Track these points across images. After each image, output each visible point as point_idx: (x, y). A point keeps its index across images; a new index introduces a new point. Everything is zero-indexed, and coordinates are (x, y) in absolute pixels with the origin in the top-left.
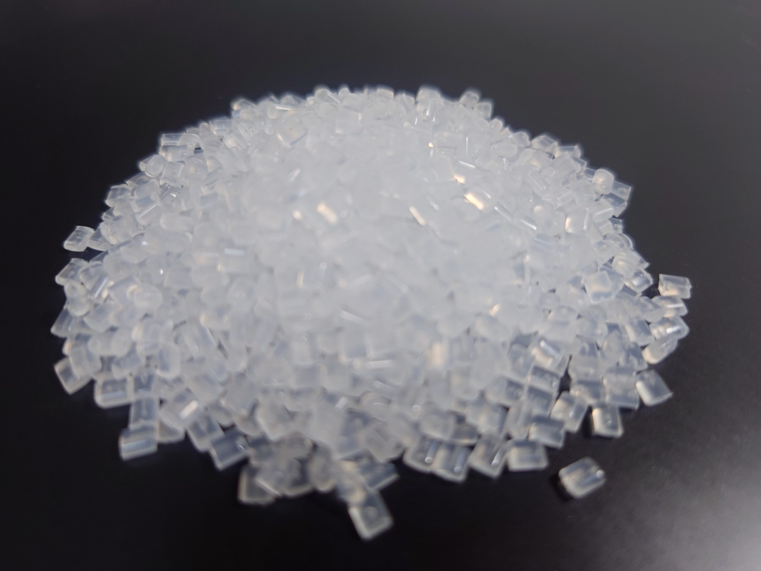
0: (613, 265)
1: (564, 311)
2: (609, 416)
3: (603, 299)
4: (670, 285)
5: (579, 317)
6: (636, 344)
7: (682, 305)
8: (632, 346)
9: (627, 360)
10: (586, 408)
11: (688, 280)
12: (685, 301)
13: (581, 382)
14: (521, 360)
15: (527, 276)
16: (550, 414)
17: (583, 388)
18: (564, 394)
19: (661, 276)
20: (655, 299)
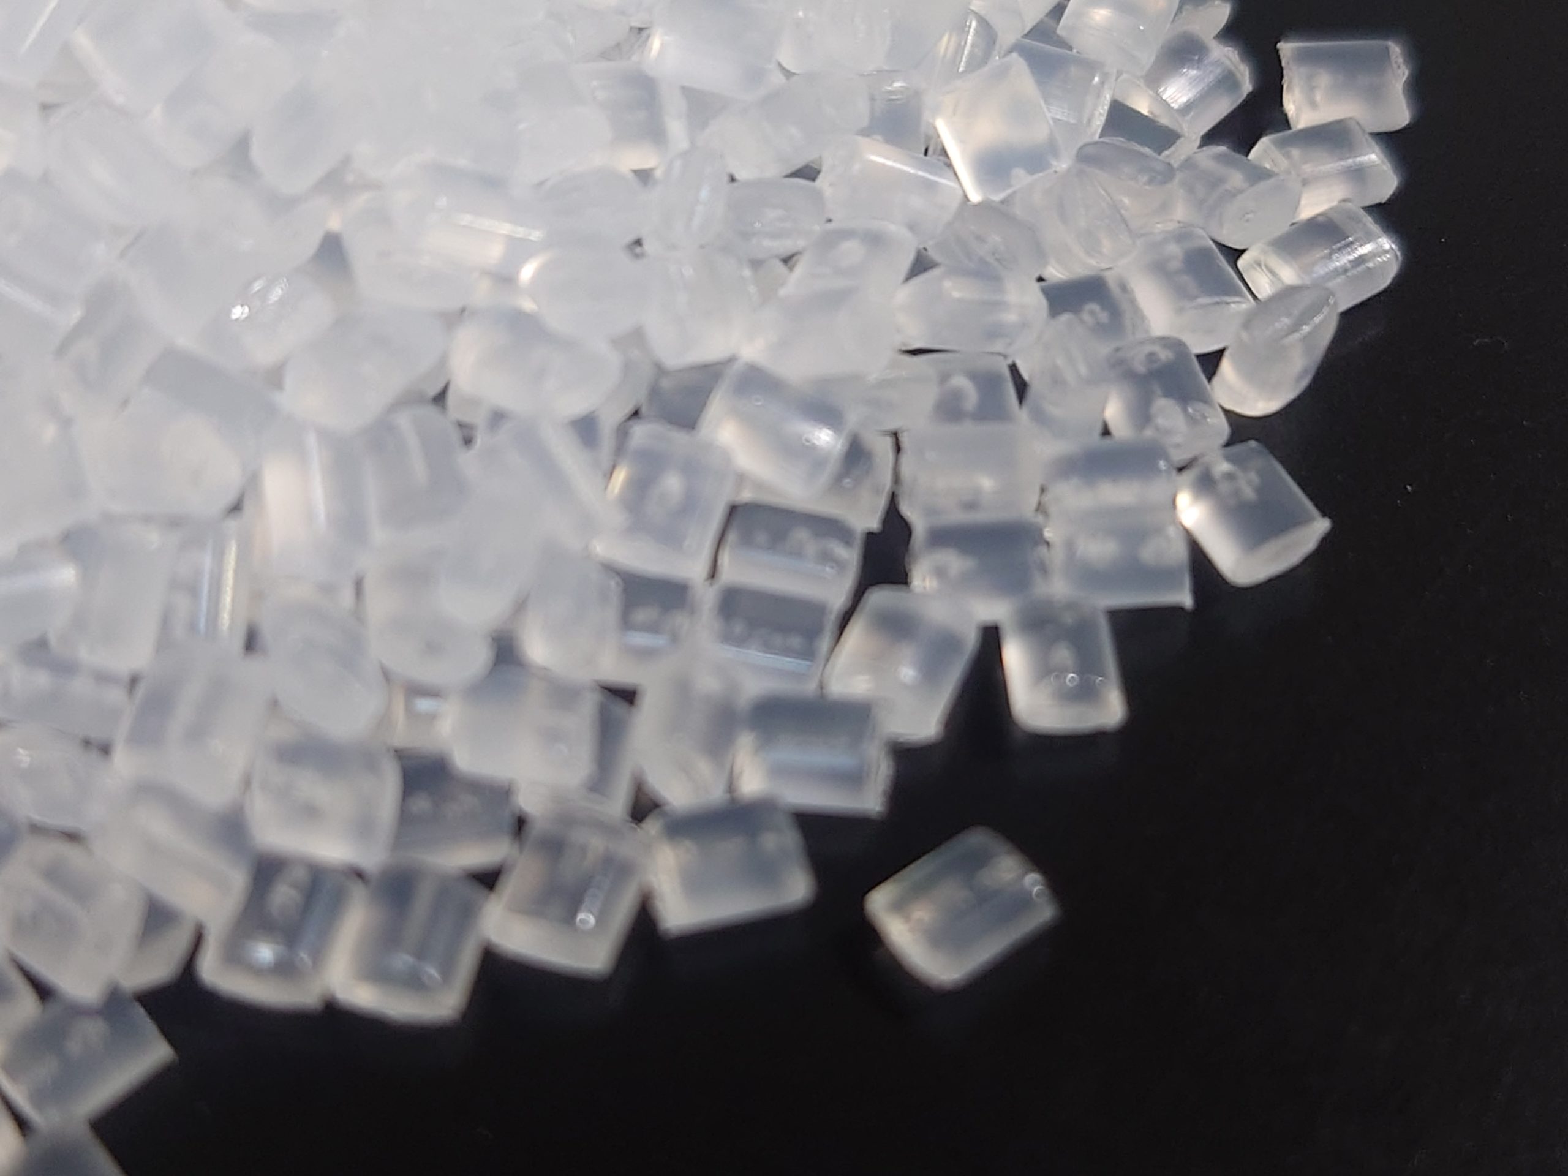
0: (1062, 29)
1: (852, 251)
2: (1063, 654)
3: (1021, 178)
4: (1324, 79)
5: (921, 265)
6: (1177, 346)
7: (1373, 157)
8: (1165, 355)
9: (1142, 414)
10: (971, 640)
11: (1396, 50)
12: (1391, 141)
13: (942, 537)
14: (673, 484)
15: (676, 128)
16: (821, 686)
17: (954, 562)
18: (880, 597)
19: (1287, 48)
20: (1264, 149)
